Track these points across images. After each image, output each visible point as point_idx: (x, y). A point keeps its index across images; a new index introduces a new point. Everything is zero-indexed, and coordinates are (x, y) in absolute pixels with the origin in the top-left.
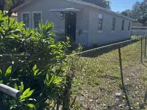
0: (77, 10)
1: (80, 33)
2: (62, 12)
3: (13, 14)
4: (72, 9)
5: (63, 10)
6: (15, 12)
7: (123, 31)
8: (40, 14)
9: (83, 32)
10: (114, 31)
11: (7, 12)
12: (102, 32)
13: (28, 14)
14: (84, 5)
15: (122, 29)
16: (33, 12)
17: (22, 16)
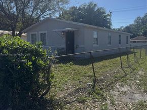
0: (74, 29)
1: (77, 48)
2: (63, 32)
3: (23, 34)
4: (70, 29)
5: (63, 30)
6: (25, 33)
7: (120, 45)
8: (45, 34)
9: (80, 46)
10: (110, 45)
11: (18, 33)
12: (98, 46)
13: (36, 34)
14: (80, 25)
15: (120, 43)
16: (40, 32)
17: (30, 36)
